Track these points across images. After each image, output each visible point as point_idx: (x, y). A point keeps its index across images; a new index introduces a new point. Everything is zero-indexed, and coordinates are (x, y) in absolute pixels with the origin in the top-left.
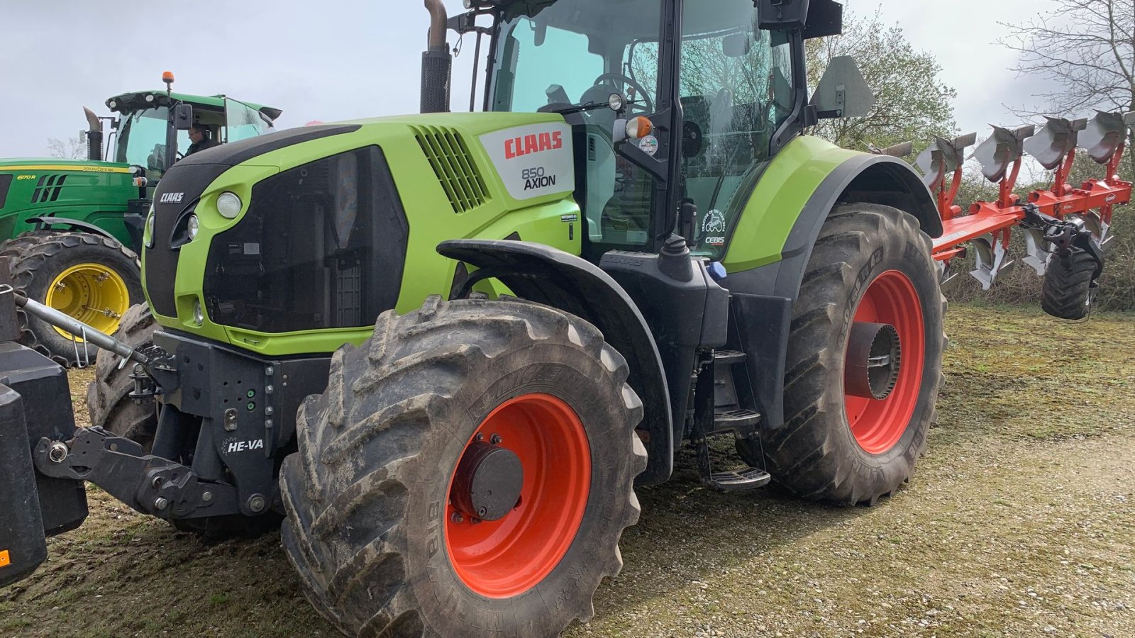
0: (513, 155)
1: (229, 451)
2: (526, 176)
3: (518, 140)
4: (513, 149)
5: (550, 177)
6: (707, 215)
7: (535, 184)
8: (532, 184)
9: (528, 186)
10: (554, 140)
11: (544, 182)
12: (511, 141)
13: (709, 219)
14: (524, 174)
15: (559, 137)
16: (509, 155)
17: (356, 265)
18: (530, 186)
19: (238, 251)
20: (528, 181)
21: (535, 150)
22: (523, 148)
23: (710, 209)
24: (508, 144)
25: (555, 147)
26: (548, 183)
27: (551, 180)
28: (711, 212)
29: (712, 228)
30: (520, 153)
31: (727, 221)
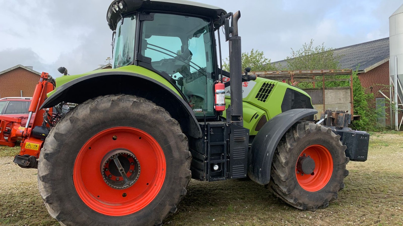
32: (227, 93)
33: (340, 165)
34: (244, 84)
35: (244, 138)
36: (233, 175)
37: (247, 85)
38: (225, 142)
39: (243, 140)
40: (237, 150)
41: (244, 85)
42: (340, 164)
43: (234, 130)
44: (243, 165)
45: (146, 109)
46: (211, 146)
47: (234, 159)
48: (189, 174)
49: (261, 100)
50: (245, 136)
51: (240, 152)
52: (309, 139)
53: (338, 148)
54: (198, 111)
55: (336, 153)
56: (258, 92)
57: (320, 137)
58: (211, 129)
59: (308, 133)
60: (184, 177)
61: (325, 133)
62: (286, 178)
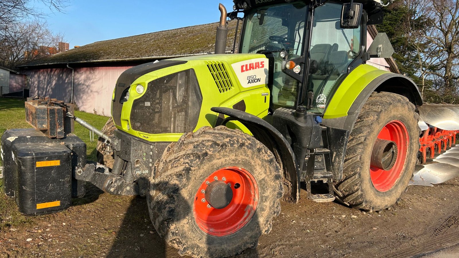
0: (244, 71)
1: (136, 173)
2: (249, 79)
3: (247, 65)
4: (244, 68)
5: (258, 79)
6: (319, 96)
7: (252, 81)
8: (251, 81)
9: (249, 82)
10: (261, 64)
11: (256, 81)
12: (244, 66)
13: (319, 98)
14: (248, 78)
15: (263, 63)
16: (242, 71)
17: (183, 111)
18: (250, 82)
19: (143, 104)
20: (249, 81)
21: (253, 69)
22: (248, 68)
23: (320, 94)
24: (242, 67)
25: (261, 67)
26: (257, 81)
27: (259, 80)
28: (320, 95)
29: (320, 101)
30: (247, 70)
31: (327, 99)
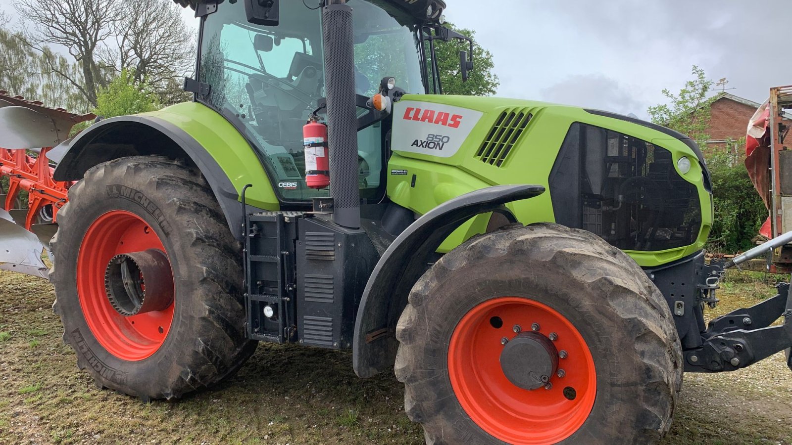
32: (412, 145)
33: (619, 386)
34: (451, 120)
35: (332, 253)
36: (305, 336)
37: (459, 122)
38: (278, 258)
39: (328, 258)
40: (315, 281)
41: (452, 123)
42: (619, 383)
43: (307, 233)
44: (330, 319)
45: (142, 181)
46: (251, 262)
47: (306, 299)
48: (205, 313)
49: (491, 162)
50: (332, 249)
51: (320, 286)
52: (482, 276)
53: (605, 322)
54: (287, 186)
55: (600, 341)
56: (484, 141)
57: (523, 276)
58: (254, 225)
59: (478, 258)
60: (198, 317)
61: (544, 266)
62: (409, 376)
